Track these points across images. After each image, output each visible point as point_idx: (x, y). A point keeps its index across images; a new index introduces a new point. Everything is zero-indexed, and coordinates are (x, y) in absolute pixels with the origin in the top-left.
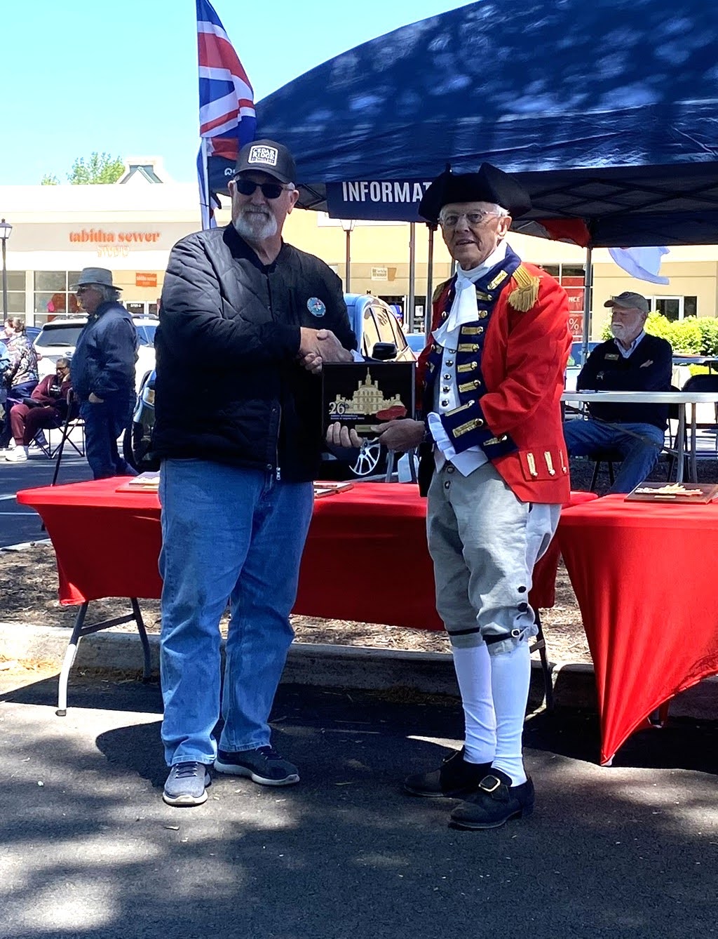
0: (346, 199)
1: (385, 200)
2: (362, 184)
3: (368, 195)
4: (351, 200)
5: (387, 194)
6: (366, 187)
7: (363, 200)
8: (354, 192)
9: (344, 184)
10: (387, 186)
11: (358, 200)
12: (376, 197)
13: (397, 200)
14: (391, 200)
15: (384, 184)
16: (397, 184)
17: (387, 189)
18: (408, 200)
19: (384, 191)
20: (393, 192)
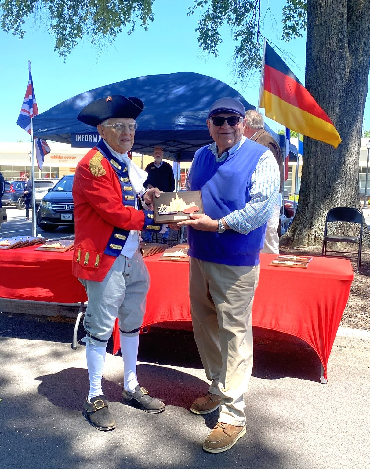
0: (77, 141)
1: (89, 141)
2: (83, 135)
3: (84, 139)
4: (79, 141)
5: (90, 139)
6: (84, 137)
7: (82, 141)
8: (79, 138)
9: (77, 135)
10: (90, 136)
11: (81, 141)
12: (86, 140)
13: (93, 141)
14: (91, 141)
15: (89, 136)
16: (93, 136)
17: (90, 137)
18: (97, 141)
19: (89, 138)
20: (92, 138)
